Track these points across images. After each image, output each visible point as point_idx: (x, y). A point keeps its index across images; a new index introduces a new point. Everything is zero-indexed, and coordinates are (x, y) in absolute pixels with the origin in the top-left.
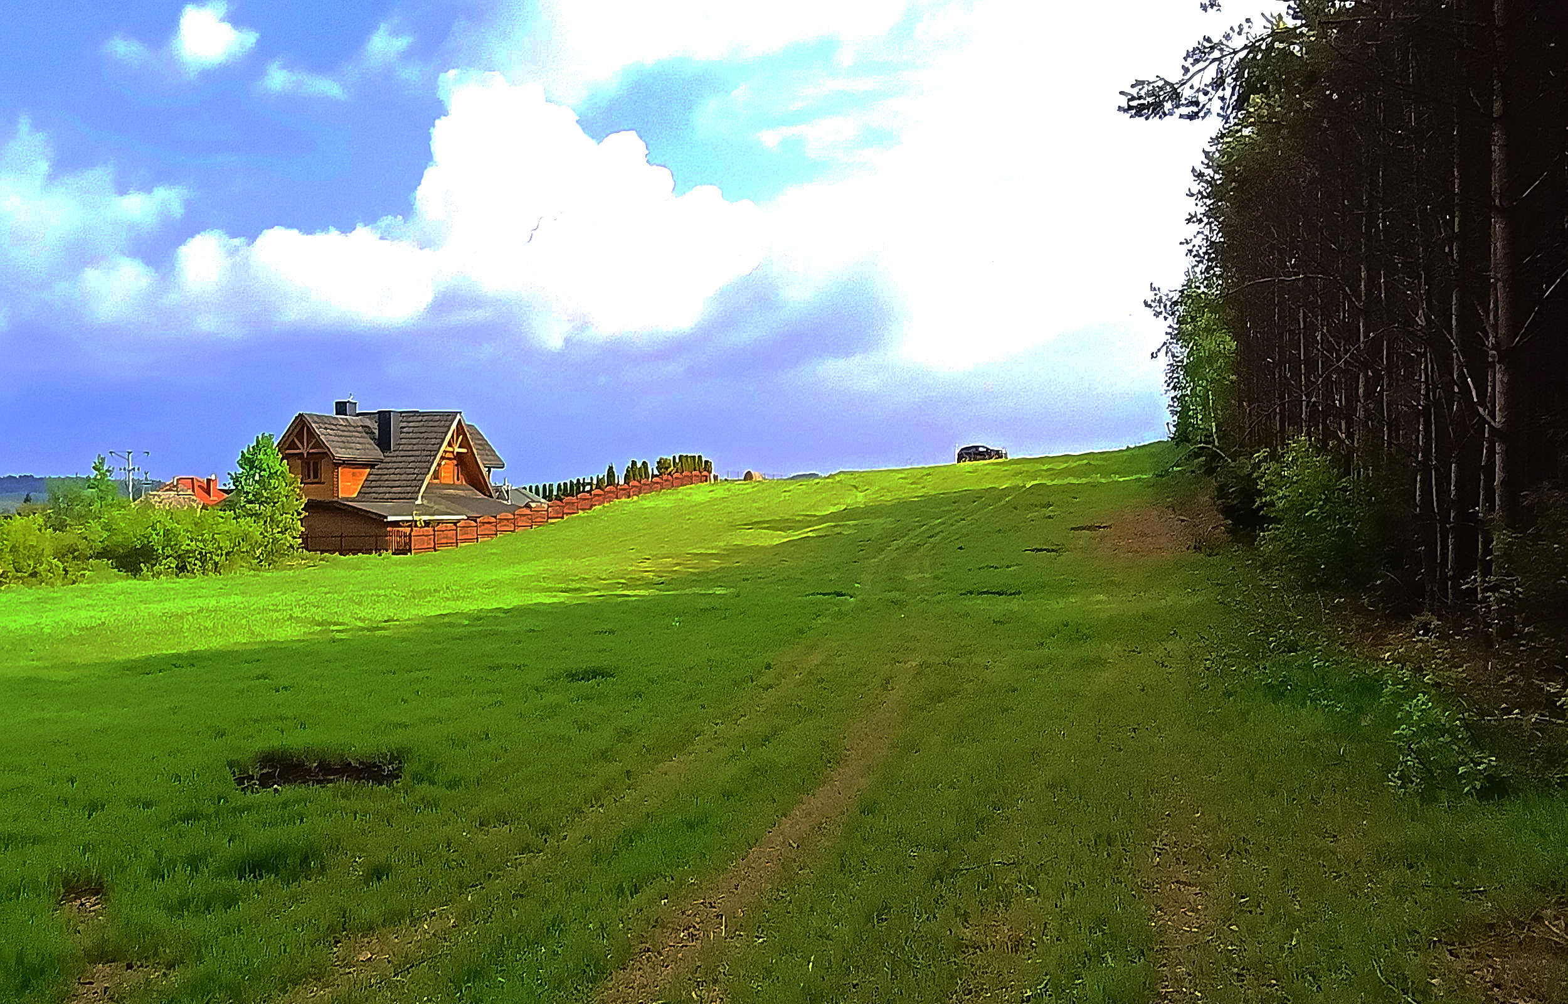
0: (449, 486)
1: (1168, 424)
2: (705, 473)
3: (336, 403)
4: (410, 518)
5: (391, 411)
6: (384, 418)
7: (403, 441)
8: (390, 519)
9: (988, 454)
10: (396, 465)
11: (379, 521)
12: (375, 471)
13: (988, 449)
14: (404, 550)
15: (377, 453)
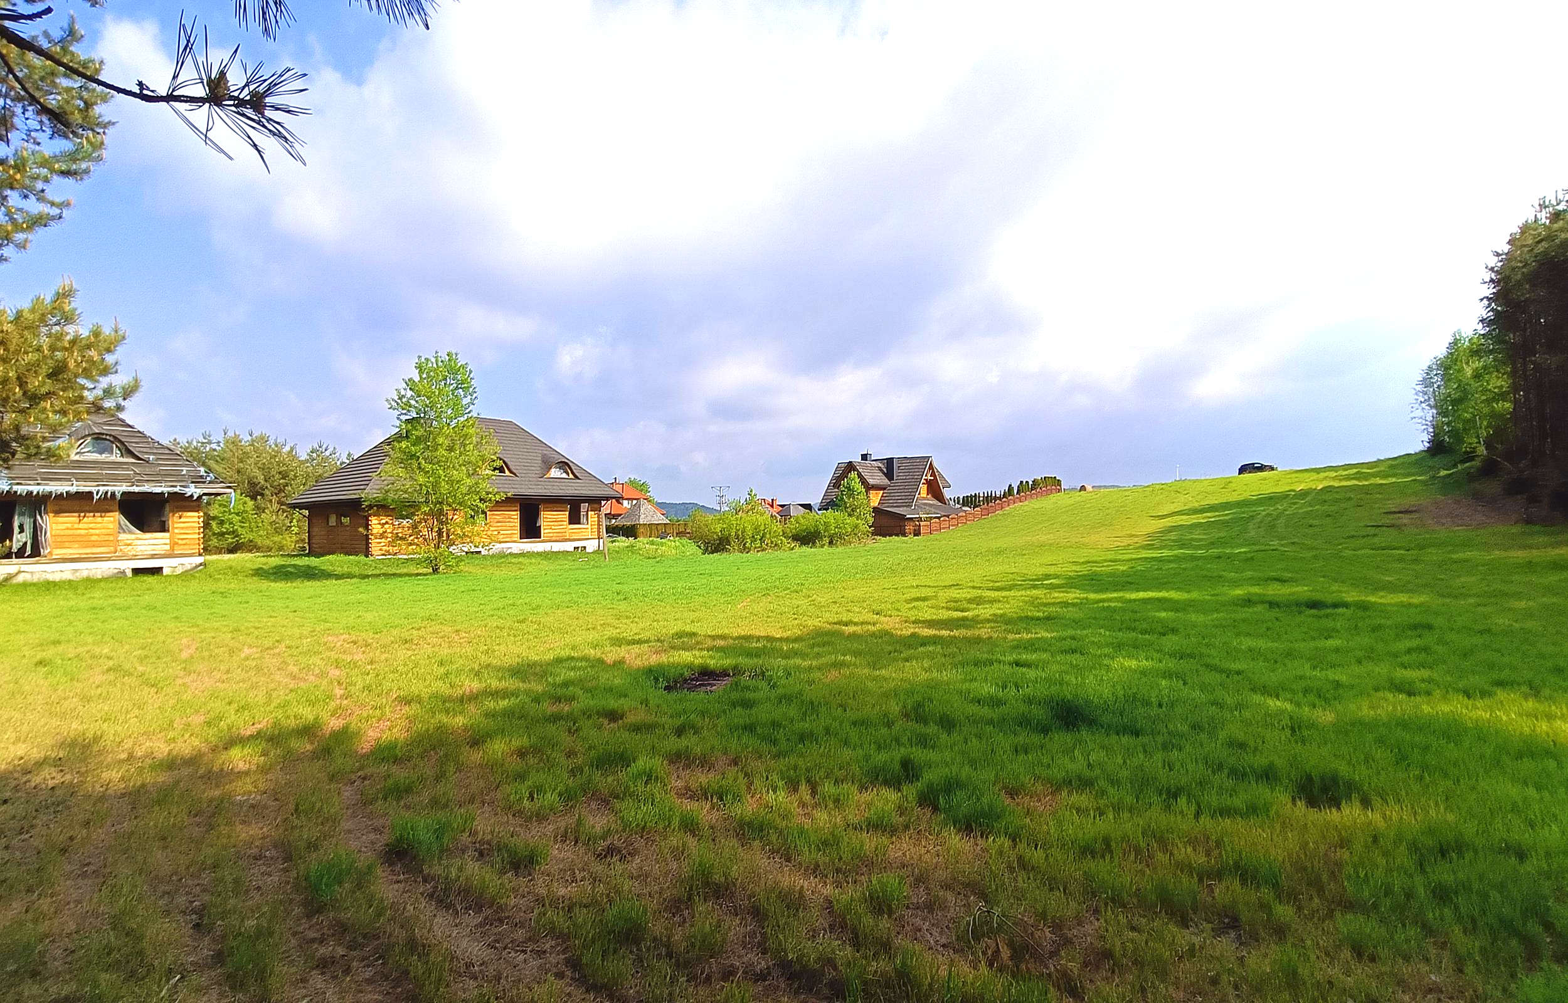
0: (924, 498)
1: (1423, 441)
2: (1058, 487)
3: (862, 455)
4: (918, 516)
5: (893, 458)
6: (890, 462)
7: (901, 474)
8: (908, 516)
9: (1262, 468)
10: (897, 488)
11: (902, 517)
12: (886, 491)
13: (1262, 465)
14: (917, 533)
15: (886, 481)
